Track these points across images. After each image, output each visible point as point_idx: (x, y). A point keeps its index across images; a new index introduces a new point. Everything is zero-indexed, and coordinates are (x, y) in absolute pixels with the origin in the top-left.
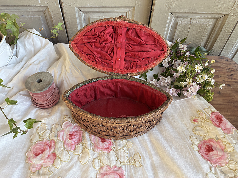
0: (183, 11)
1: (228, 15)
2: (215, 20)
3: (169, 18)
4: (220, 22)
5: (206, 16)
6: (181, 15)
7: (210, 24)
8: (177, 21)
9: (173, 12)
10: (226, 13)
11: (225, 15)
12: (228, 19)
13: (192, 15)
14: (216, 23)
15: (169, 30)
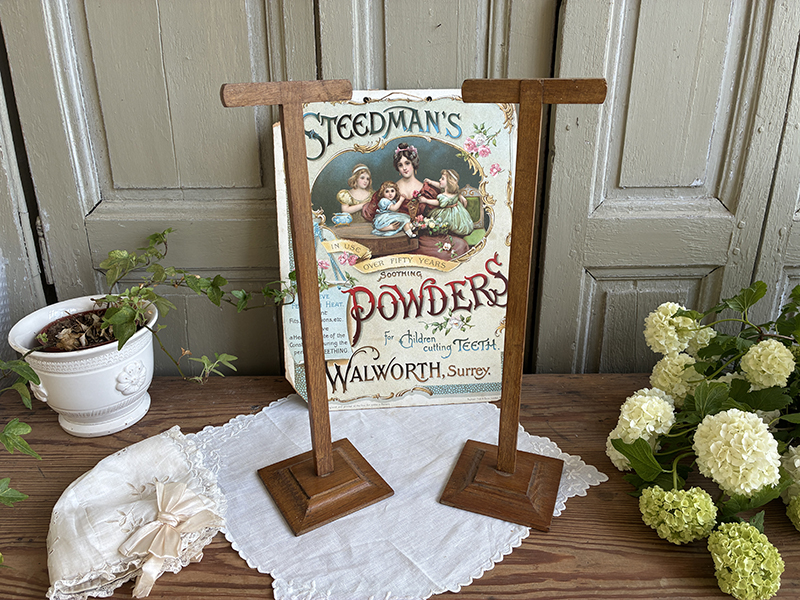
0: (612, 264)
1: (723, 267)
2: (694, 283)
3: (583, 282)
4: (709, 285)
5: (671, 273)
6: (609, 273)
7: (685, 293)
8: (604, 289)
9: (590, 268)
10: (717, 263)
11: (716, 268)
12: (725, 278)
13: (636, 273)
14: (699, 289)
15: (586, 311)
